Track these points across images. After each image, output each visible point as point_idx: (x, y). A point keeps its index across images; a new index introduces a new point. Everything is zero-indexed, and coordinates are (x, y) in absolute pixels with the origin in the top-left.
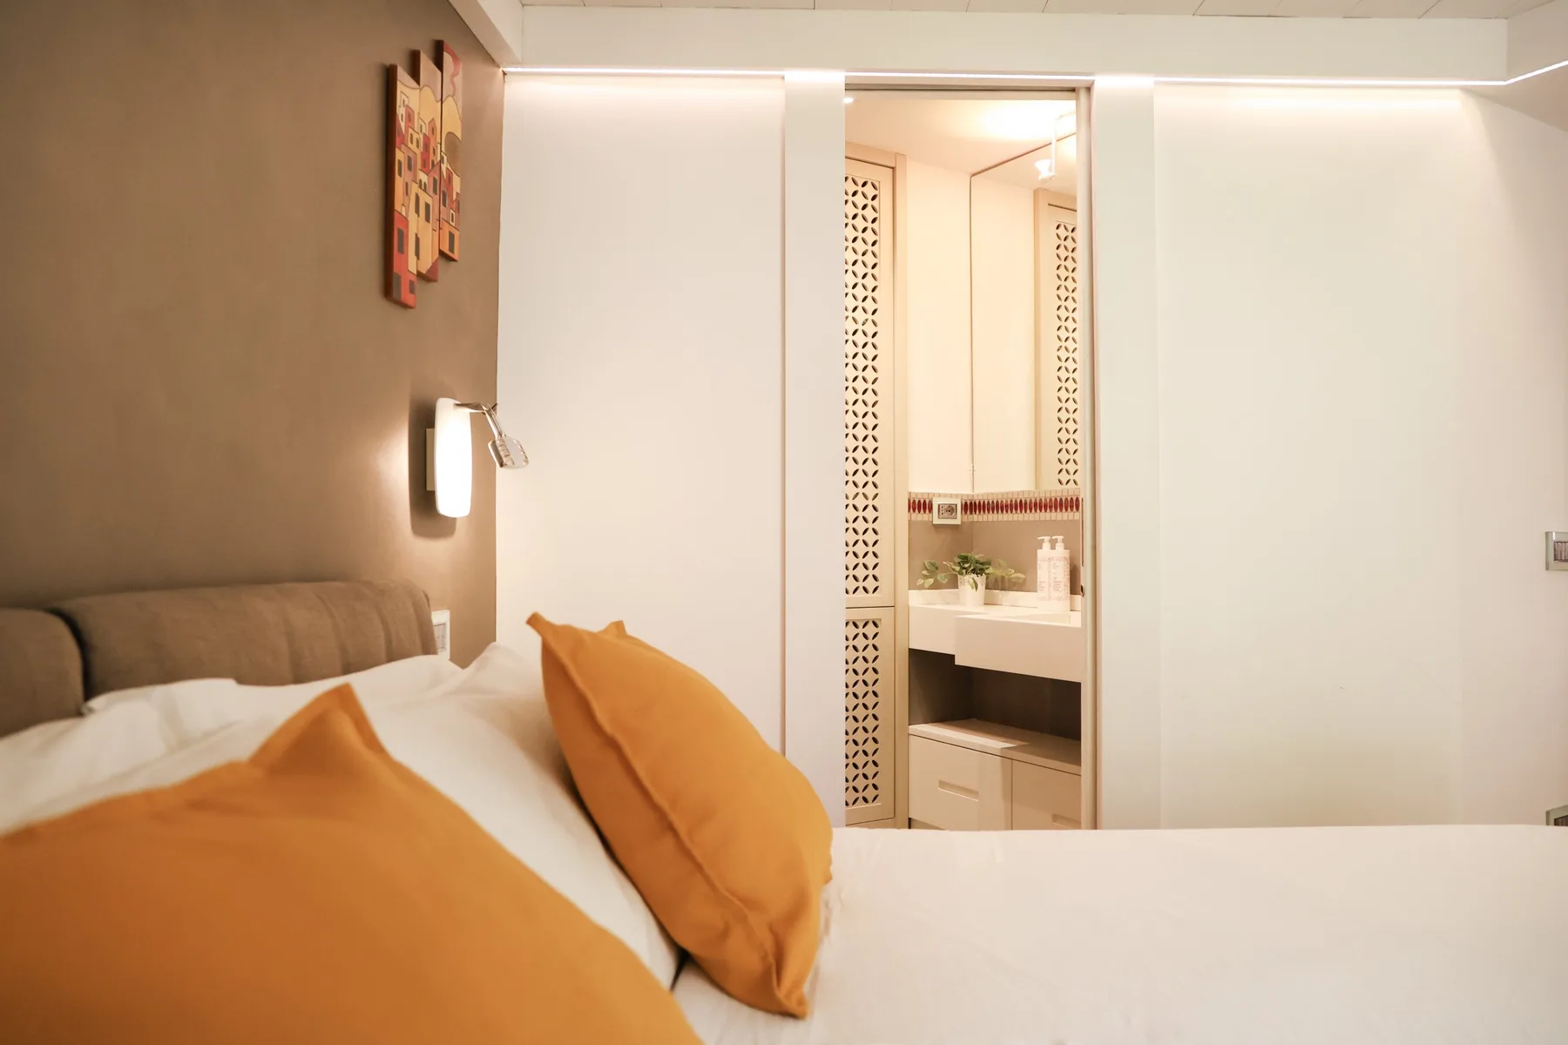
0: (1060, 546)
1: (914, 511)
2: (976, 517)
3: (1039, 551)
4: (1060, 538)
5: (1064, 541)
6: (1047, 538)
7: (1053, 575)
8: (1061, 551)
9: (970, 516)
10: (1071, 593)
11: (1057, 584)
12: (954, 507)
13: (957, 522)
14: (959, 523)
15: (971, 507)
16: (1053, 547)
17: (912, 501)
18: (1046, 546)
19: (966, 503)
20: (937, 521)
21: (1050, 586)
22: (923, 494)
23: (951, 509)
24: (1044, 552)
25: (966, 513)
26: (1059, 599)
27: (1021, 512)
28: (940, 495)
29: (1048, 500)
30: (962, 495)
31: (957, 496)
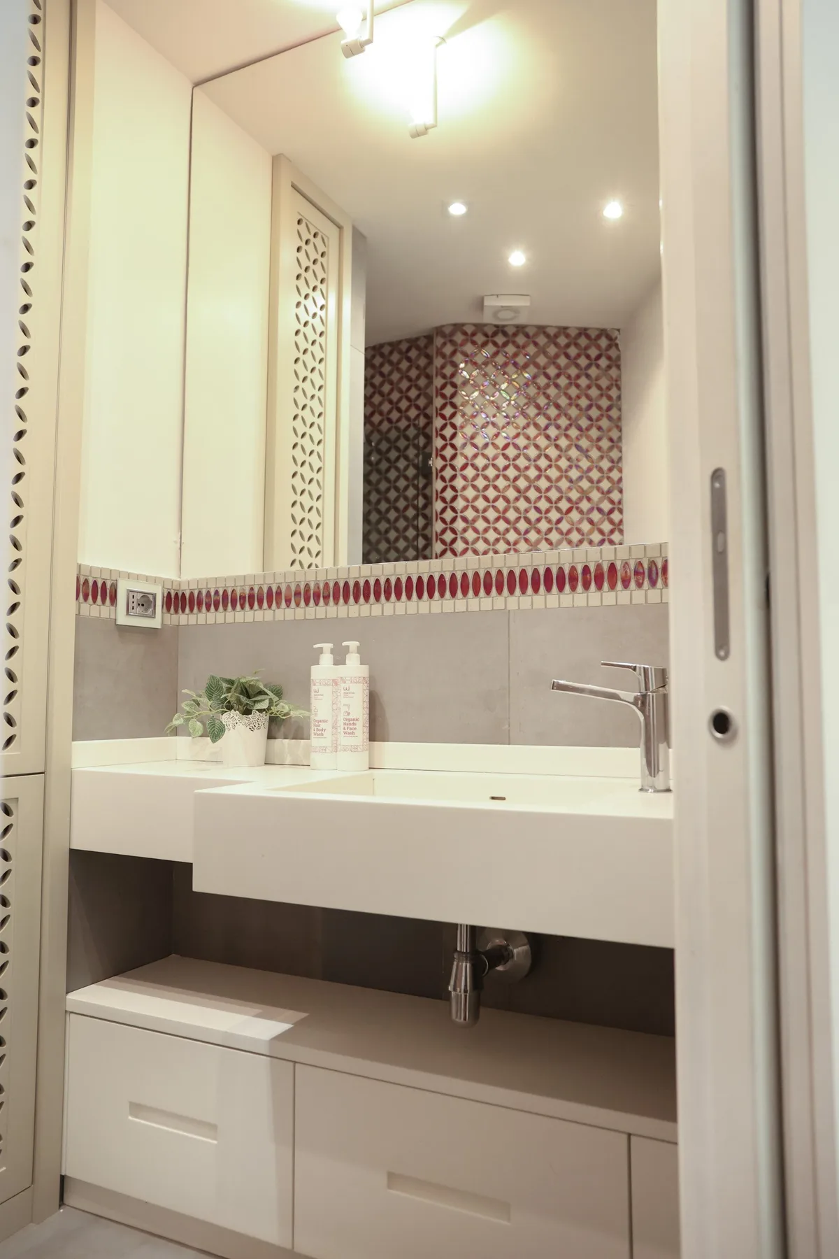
0: (353, 660)
1: (86, 599)
2: (184, 618)
3: (314, 668)
4: (353, 645)
5: (359, 651)
6: (327, 647)
7: (346, 709)
8: (354, 667)
9: (175, 617)
10: (373, 737)
11: (350, 723)
12: (151, 597)
13: (155, 623)
14: (159, 627)
15: (177, 601)
16: (339, 660)
17: (82, 581)
18: (327, 659)
19: (169, 594)
20: (123, 620)
21: (335, 727)
22: (101, 570)
23: (146, 602)
24: (324, 669)
25: (168, 609)
26: (354, 749)
27: (270, 607)
28: (129, 576)
29: (322, 586)
30: (164, 581)
31: (155, 580)
